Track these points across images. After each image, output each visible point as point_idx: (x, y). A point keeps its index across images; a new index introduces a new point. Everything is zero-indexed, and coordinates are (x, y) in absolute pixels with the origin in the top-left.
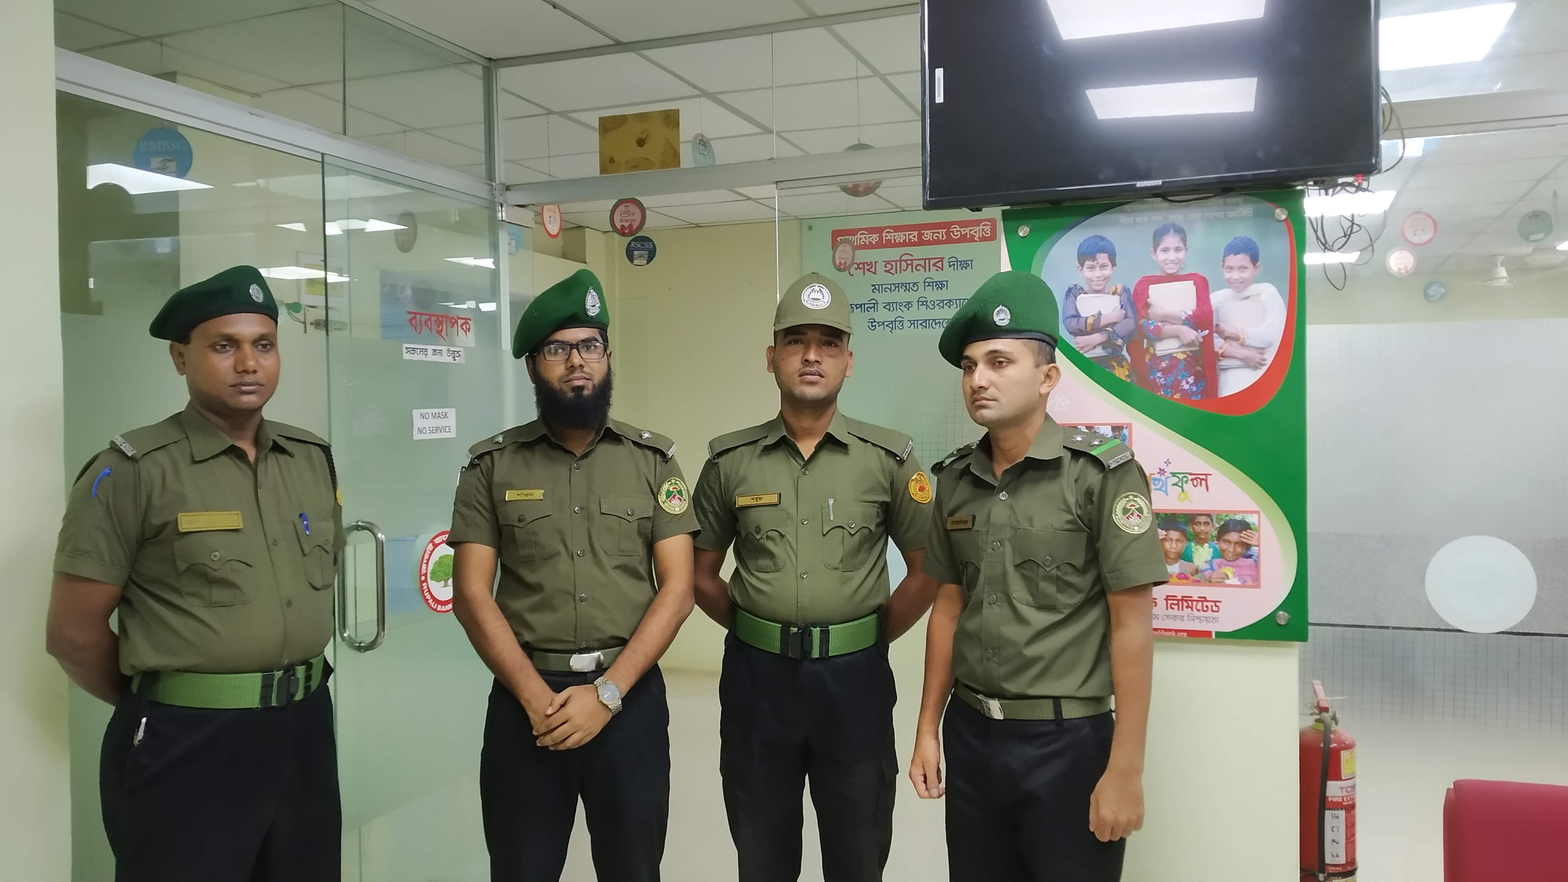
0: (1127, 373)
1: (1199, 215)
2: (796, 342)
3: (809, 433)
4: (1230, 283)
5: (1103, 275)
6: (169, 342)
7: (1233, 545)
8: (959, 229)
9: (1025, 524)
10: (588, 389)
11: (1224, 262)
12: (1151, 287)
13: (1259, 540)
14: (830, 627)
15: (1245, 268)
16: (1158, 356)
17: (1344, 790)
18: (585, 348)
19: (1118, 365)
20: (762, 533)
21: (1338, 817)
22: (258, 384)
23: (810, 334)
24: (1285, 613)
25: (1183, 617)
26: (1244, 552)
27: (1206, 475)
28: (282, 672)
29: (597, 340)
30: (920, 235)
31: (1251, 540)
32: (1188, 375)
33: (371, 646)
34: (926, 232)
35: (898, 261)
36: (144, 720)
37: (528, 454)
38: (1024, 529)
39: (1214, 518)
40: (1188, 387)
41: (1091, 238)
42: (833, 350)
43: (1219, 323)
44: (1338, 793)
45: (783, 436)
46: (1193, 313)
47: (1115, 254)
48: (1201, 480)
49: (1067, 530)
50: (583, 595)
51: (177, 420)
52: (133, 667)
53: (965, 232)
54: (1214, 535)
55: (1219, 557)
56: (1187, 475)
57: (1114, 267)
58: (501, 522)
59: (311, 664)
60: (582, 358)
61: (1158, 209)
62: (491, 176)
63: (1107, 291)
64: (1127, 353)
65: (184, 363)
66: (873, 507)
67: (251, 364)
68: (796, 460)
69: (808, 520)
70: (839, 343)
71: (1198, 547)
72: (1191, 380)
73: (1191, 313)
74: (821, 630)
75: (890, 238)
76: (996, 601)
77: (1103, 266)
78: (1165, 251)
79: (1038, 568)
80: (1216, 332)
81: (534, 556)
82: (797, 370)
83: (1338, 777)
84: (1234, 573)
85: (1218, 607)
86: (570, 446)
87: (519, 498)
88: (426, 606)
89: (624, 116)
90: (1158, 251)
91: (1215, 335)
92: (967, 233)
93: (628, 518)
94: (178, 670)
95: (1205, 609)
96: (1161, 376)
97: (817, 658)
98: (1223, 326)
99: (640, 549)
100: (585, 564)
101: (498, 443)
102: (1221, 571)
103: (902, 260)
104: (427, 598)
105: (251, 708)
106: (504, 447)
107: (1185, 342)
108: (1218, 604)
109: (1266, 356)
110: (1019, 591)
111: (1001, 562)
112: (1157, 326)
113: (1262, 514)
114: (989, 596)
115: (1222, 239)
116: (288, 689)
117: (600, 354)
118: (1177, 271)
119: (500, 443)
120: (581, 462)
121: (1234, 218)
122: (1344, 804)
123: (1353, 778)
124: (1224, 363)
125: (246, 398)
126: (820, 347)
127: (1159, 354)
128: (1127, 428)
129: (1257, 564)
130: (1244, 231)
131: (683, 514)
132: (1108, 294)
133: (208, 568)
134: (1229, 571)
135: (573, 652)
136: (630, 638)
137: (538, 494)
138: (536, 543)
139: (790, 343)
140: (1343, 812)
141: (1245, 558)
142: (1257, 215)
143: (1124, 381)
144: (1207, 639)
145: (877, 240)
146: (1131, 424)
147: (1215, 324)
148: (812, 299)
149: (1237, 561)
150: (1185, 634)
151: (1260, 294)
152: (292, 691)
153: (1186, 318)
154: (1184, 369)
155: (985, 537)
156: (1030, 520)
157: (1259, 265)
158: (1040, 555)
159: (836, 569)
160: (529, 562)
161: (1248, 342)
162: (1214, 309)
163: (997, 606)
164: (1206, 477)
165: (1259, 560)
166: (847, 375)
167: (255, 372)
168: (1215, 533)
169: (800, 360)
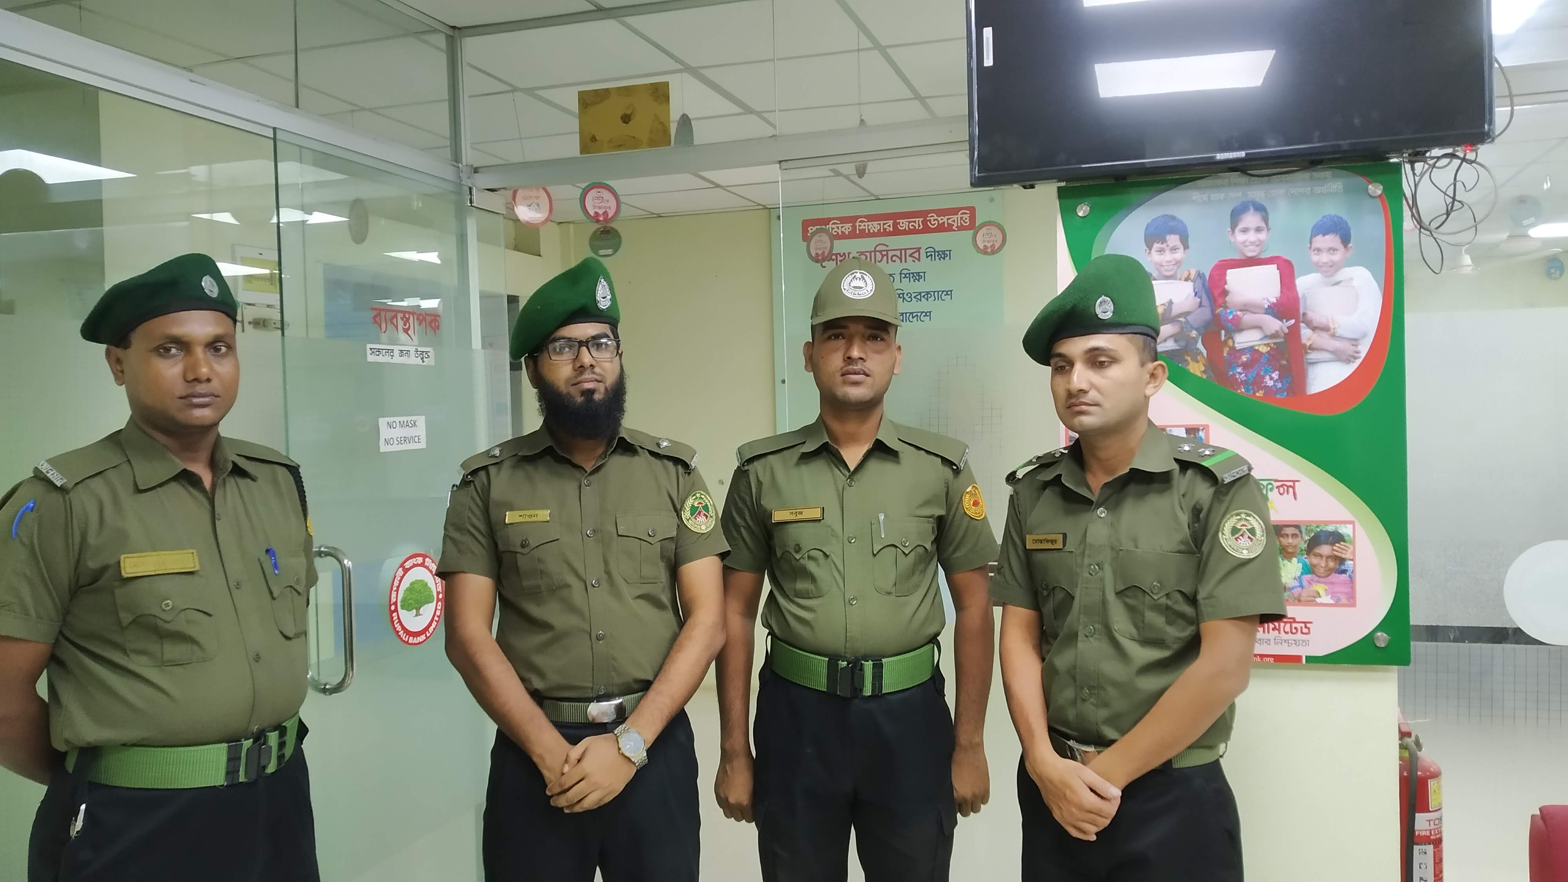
0: (1203, 368)
1: (1282, 191)
2: (837, 337)
3: (853, 439)
4: (1318, 267)
5: (1174, 259)
6: (104, 346)
7: (1324, 559)
8: (936, 217)
9: (1128, 545)
10: (600, 393)
11: (1311, 243)
12: (1229, 272)
13: (1354, 553)
14: (884, 660)
15: (1335, 250)
16: (1237, 349)
17: (1432, 823)
18: (595, 347)
19: (1192, 359)
20: (802, 552)
21: (1426, 853)
22: (213, 395)
23: (853, 328)
24: (1382, 633)
25: (1269, 640)
26: (1338, 567)
27: (1294, 481)
28: (252, 740)
29: (608, 336)
30: (895, 225)
31: (1345, 554)
32: (1271, 370)
33: (338, 688)
34: (901, 221)
35: (873, 251)
36: (83, 807)
37: (529, 468)
38: (1127, 550)
39: (1303, 529)
40: (1272, 384)
41: (1159, 217)
42: (880, 345)
43: (1306, 312)
44: (1426, 826)
45: (824, 444)
46: (1277, 300)
47: (1188, 236)
48: (1288, 487)
49: (1179, 552)
50: (601, 632)
51: (115, 439)
52: (67, 741)
53: (943, 221)
54: (1303, 548)
55: (1309, 573)
56: (1272, 482)
57: (1187, 250)
58: (501, 547)
59: (285, 727)
60: (592, 357)
61: (1235, 185)
62: (457, 158)
63: (1179, 277)
64: (1202, 346)
65: (122, 372)
66: (929, 522)
67: (204, 371)
68: (840, 470)
69: (855, 538)
70: (886, 337)
71: (1286, 562)
72: (1275, 375)
73: (1275, 301)
74: (873, 664)
75: (864, 228)
76: (1094, 634)
77: (1174, 249)
78: (1244, 231)
79: (1144, 596)
80: (1303, 322)
81: (539, 587)
82: (839, 368)
83: (1426, 809)
84: (1326, 590)
85: (1309, 628)
86: (577, 459)
87: (521, 520)
88: (395, 637)
89: (607, 90)
90: (1237, 231)
91: (1302, 325)
92: (944, 222)
93: (650, 540)
94: (124, 745)
95: (1294, 631)
96: (1242, 371)
97: (869, 696)
98: (1311, 315)
99: (663, 575)
100: (600, 598)
101: (494, 456)
102: (1312, 589)
103: (878, 251)
104: (397, 629)
105: (215, 786)
106: (501, 461)
107: (1268, 333)
108: (1308, 625)
109: (1360, 348)
110: (1121, 622)
111: (1100, 589)
112: (1238, 316)
113: (1357, 523)
114: (1085, 628)
115: (1309, 217)
116: (259, 763)
117: (612, 353)
118: (1259, 254)
119: (497, 457)
120: (592, 478)
121: (1322, 194)
122: (1432, 838)
123: (1440, 809)
124: (1312, 356)
125: (198, 413)
126: (865, 343)
127: (1238, 346)
128: (1203, 430)
129: (1352, 579)
130: (1333, 208)
131: (709, 534)
132: (1180, 280)
133: (159, 620)
134: (1320, 588)
135: (590, 700)
136: (654, 679)
137: (544, 515)
138: (542, 572)
139: (829, 338)
140: (1432, 846)
141: (1338, 573)
142: (1347, 190)
143: (1199, 377)
144: (1296, 664)
145: (849, 230)
146: (1207, 426)
147: (1301, 311)
148: (853, 287)
149: (1330, 577)
150: (1272, 660)
151: (1352, 279)
152: (263, 763)
153: (1268, 306)
154: (1267, 363)
155: (1079, 560)
156: (1135, 541)
157: (1351, 247)
158: (1147, 581)
159: (889, 593)
160: (535, 594)
161: (1339, 332)
162: (1300, 295)
163: (1095, 638)
164: (1294, 484)
165: (1355, 575)
166: (895, 372)
167: (209, 380)
168: (1304, 546)
169: (842, 357)
